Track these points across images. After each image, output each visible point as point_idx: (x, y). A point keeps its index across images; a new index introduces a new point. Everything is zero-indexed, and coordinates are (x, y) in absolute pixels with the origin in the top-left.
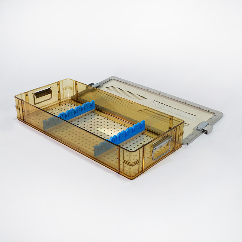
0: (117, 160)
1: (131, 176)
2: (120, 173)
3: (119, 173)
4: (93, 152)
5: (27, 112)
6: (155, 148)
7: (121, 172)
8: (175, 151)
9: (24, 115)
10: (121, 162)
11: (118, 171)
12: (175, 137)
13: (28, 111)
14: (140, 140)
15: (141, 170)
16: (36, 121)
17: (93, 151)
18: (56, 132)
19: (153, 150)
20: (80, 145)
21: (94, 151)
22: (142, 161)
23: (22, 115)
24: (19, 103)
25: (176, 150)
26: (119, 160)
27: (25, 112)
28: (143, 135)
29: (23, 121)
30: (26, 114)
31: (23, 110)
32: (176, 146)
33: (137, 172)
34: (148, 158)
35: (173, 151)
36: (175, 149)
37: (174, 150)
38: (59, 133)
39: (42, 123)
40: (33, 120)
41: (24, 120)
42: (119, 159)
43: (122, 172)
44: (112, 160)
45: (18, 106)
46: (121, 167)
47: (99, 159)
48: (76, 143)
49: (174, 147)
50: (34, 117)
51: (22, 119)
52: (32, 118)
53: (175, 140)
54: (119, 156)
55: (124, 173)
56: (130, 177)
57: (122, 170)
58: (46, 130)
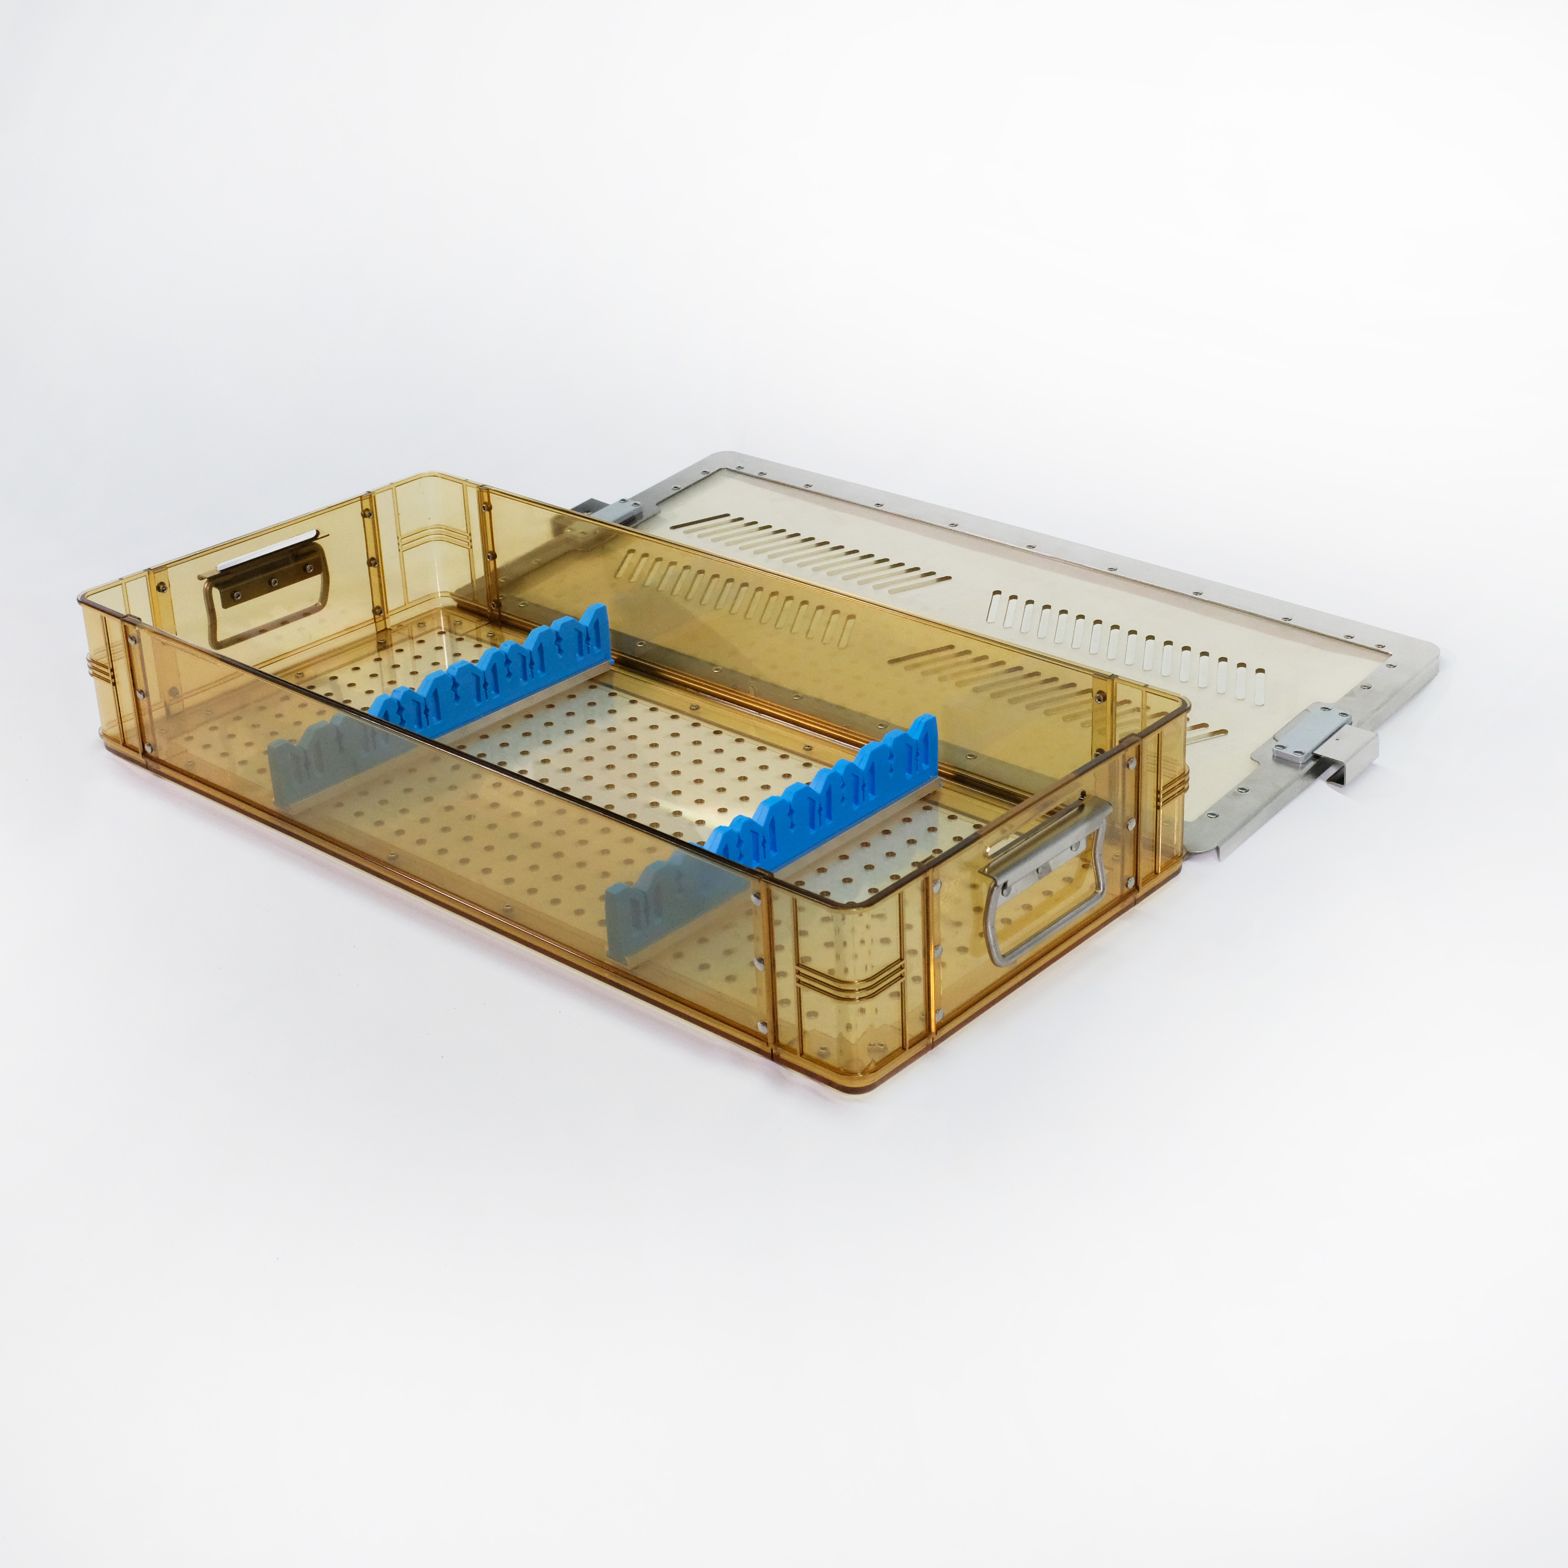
0: (759, 967)
1: (855, 1068)
2: (785, 1055)
3: (773, 1057)
4: (602, 933)
5: (168, 698)
6: (1000, 882)
7: (787, 1048)
8: (1136, 902)
9: (146, 718)
10: (786, 987)
11: (770, 1040)
12: (1130, 811)
13: (174, 692)
14: (912, 842)
15: (915, 1028)
16: (224, 755)
17: (601, 923)
18: (358, 814)
19: (991, 892)
20: (516, 894)
21: (611, 922)
22: (919, 971)
23: (131, 724)
24: (108, 644)
25: (1143, 890)
26: (772, 975)
27: (155, 696)
28: (926, 808)
29: (139, 757)
30: (159, 713)
31: (140, 685)
32: (1145, 868)
33: (894, 1043)
34: (963, 950)
35: (1123, 898)
36: (1136, 887)
37: (1130, 893)
38: (379, 823)
39: (264, 762)
40: (206, 746)
41: (144, 753)
42: (767, 961)
43: (796, 1046)
44: (730, 978)
45: (105, 661)
46: (787, 1015)
47: (643, 975)
48: (493, 882)
49: (1129, 871)
50: (214, 728)
51: (135, 742)
52: (202, 735)
53: (1132, 825)
54: (772, 949)
55: (806, 1051)
56: (849, 1074)
57: (795, 1034)
58: (294, 809)
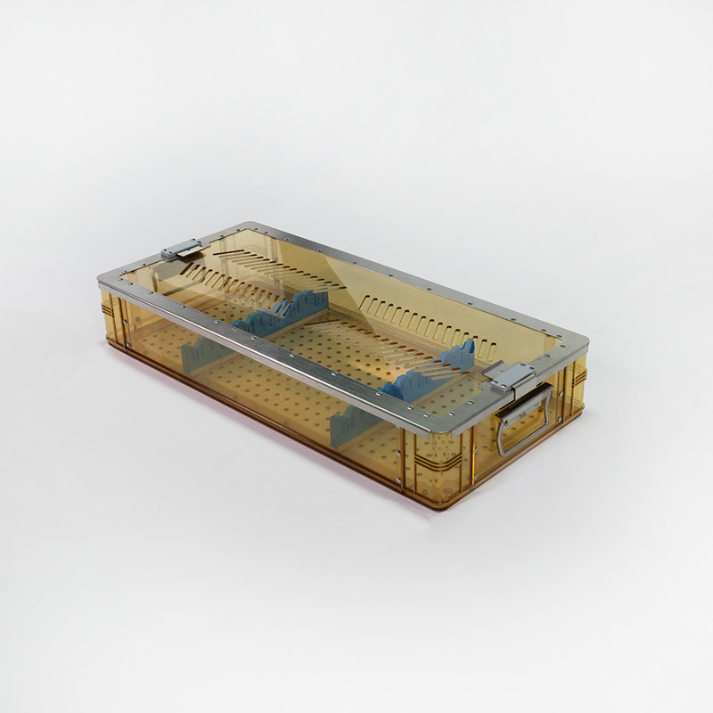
0: (399, 455)
1: (439, 499)
2: (408, 493)
3: (403, 493)
4: (328, 435)
5: (136, 322)
6: (504, 421)
7: (409, 489)
8: (562, 428)
9: (127, 331)
10: (410, 461)
11: (402, 486)
12: (561, 388)
13: (138, 320)
14: (462, 396)
15: (465, 482)
16: (161, 348)
17: (327, 430)
18: (220, 377)
19: (500, 424)
20: (289, 416)
21: (331, 430)
22: (469, 458)
23: (120, 333)
24: (111, 299)
25: (565, 423)
26: (404, 456)
27: (130, 322)
28: (469, 380)
29: (123, 349)
30: (132, 329)
31: (125, 318)
32: (566, 414)
33: (455, 489)
34: (486, 447)
35: (556, 426)
36: (562, 421)
37: (560, 424)
38: (229, 382)
39: (179, 352)
40: (152, 344)
41: (126, 347)
42: (402, 452)
43: (413, 489)
44: (384, 457)
45: (109, 306)
46: (410, 474)
47: (345, 454)
48: (279, 410)
49: (559, 414)
50: (155, 336)
51: (122, 341)
52: (150, 339)
53: (562, 394)
54: (404, 444)
55: (418, 491)
56: (436, 502)
57: (414, 483)
58: (192, 375)
